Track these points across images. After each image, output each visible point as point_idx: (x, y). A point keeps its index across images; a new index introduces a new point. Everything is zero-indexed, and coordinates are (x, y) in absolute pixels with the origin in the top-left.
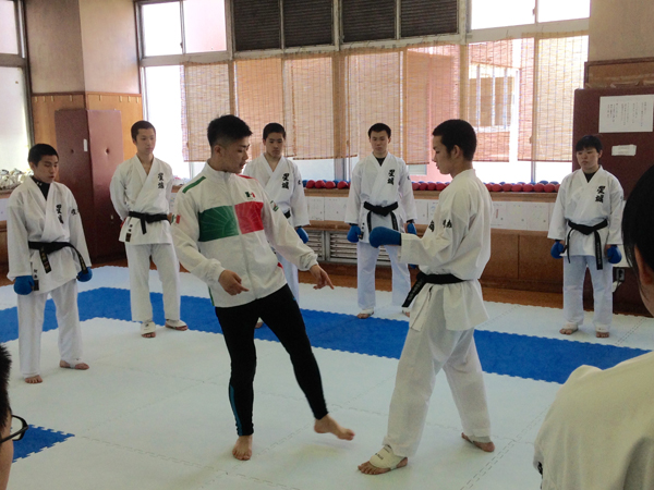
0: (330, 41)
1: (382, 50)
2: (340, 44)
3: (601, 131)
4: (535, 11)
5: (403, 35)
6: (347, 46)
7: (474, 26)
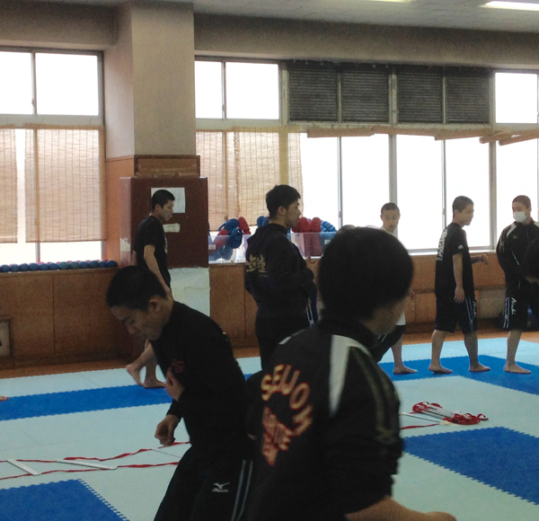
4: (34, 102)
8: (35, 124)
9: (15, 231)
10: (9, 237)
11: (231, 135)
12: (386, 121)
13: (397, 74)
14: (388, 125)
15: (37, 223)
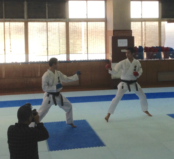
0: (23, 18)
2: (27, 19)
3: (118, 46)
4: (87, 15)
5: (49, 18)
6: (29, 20)
7: (70, 17)
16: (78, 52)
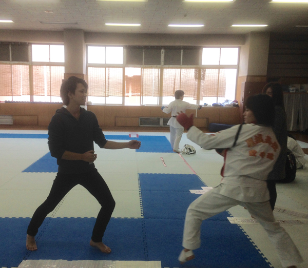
1: (6, 64)
7: (33, 61)
8: (50, 64)
9: (43, 93)
10: (42, 94)
11: (107, 68)
12: (160, 64)
13: (165, 49)
14: (160, 66)
15: (50, 91)
16: (40, 94)
